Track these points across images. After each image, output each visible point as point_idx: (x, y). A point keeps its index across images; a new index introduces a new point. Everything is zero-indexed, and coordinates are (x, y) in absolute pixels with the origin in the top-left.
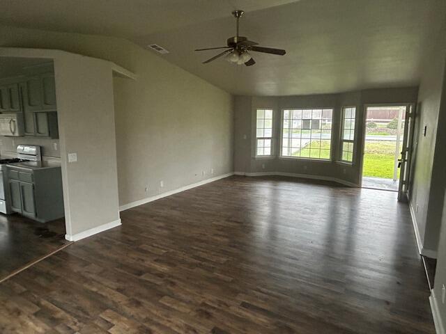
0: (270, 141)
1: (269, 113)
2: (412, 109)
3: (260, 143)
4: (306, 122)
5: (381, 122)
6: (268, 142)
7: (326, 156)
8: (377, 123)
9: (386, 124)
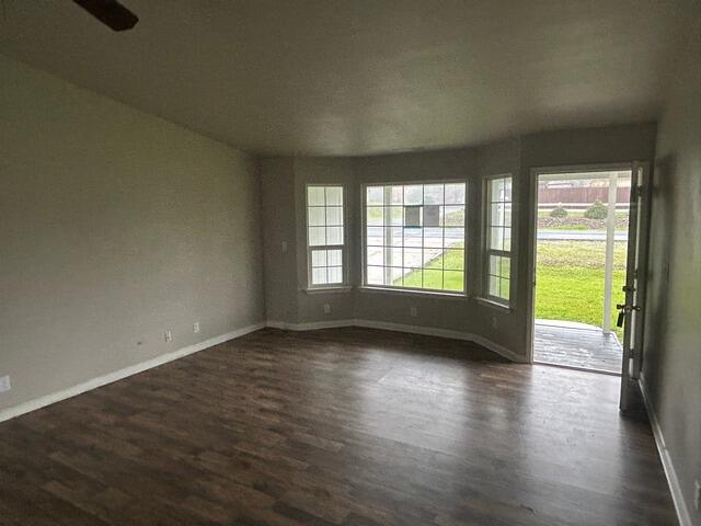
0: (339, 253)
1: (336, 194)
2: (643, 177)
3: (317, 258)
4: (411, 211)
5: (574, 207)
6: (336, 257)
7: (456, 284)
8: (568, 210)
9: (584, 211)
